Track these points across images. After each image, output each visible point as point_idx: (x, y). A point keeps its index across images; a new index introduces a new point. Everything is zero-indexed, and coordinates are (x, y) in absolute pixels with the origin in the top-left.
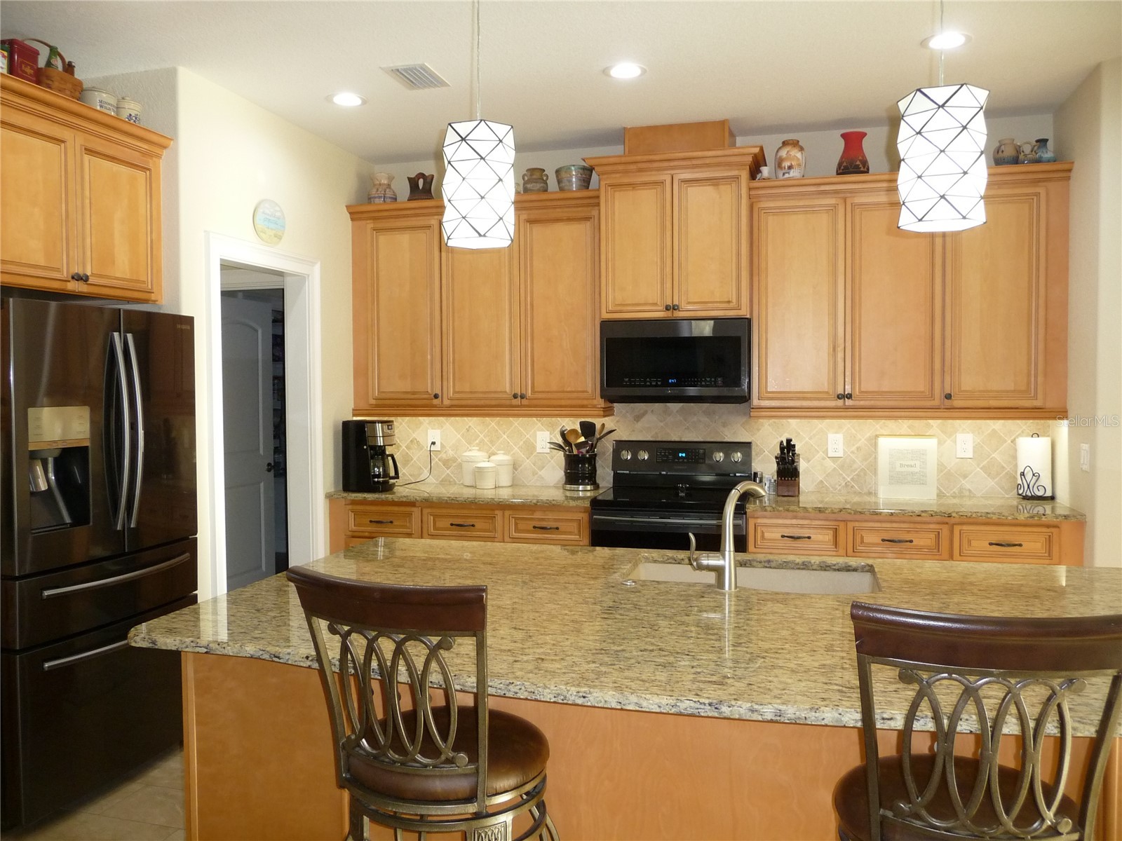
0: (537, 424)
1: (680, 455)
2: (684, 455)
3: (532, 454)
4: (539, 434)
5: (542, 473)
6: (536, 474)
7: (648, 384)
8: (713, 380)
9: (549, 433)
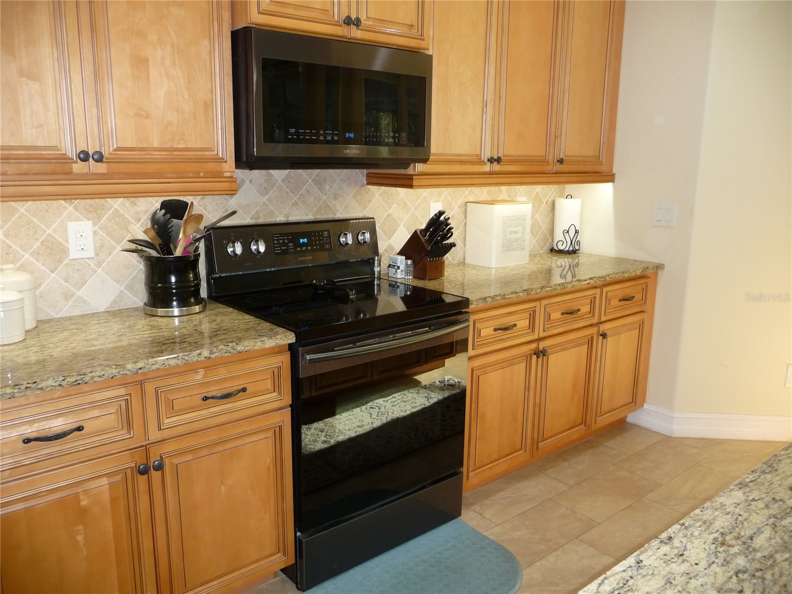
0: (66, 208)
1: (301, 241)
2: (305, 240)
3: (60, 261)
4: (72, 226)
5: (81, 293)
6: (72, 296)
7: (322, 138)
8: (397, 135)
9: (91, 222)
